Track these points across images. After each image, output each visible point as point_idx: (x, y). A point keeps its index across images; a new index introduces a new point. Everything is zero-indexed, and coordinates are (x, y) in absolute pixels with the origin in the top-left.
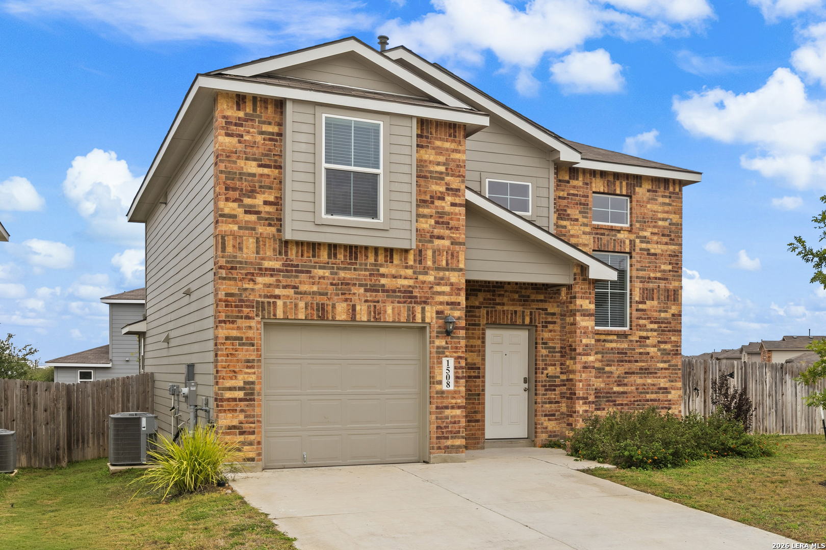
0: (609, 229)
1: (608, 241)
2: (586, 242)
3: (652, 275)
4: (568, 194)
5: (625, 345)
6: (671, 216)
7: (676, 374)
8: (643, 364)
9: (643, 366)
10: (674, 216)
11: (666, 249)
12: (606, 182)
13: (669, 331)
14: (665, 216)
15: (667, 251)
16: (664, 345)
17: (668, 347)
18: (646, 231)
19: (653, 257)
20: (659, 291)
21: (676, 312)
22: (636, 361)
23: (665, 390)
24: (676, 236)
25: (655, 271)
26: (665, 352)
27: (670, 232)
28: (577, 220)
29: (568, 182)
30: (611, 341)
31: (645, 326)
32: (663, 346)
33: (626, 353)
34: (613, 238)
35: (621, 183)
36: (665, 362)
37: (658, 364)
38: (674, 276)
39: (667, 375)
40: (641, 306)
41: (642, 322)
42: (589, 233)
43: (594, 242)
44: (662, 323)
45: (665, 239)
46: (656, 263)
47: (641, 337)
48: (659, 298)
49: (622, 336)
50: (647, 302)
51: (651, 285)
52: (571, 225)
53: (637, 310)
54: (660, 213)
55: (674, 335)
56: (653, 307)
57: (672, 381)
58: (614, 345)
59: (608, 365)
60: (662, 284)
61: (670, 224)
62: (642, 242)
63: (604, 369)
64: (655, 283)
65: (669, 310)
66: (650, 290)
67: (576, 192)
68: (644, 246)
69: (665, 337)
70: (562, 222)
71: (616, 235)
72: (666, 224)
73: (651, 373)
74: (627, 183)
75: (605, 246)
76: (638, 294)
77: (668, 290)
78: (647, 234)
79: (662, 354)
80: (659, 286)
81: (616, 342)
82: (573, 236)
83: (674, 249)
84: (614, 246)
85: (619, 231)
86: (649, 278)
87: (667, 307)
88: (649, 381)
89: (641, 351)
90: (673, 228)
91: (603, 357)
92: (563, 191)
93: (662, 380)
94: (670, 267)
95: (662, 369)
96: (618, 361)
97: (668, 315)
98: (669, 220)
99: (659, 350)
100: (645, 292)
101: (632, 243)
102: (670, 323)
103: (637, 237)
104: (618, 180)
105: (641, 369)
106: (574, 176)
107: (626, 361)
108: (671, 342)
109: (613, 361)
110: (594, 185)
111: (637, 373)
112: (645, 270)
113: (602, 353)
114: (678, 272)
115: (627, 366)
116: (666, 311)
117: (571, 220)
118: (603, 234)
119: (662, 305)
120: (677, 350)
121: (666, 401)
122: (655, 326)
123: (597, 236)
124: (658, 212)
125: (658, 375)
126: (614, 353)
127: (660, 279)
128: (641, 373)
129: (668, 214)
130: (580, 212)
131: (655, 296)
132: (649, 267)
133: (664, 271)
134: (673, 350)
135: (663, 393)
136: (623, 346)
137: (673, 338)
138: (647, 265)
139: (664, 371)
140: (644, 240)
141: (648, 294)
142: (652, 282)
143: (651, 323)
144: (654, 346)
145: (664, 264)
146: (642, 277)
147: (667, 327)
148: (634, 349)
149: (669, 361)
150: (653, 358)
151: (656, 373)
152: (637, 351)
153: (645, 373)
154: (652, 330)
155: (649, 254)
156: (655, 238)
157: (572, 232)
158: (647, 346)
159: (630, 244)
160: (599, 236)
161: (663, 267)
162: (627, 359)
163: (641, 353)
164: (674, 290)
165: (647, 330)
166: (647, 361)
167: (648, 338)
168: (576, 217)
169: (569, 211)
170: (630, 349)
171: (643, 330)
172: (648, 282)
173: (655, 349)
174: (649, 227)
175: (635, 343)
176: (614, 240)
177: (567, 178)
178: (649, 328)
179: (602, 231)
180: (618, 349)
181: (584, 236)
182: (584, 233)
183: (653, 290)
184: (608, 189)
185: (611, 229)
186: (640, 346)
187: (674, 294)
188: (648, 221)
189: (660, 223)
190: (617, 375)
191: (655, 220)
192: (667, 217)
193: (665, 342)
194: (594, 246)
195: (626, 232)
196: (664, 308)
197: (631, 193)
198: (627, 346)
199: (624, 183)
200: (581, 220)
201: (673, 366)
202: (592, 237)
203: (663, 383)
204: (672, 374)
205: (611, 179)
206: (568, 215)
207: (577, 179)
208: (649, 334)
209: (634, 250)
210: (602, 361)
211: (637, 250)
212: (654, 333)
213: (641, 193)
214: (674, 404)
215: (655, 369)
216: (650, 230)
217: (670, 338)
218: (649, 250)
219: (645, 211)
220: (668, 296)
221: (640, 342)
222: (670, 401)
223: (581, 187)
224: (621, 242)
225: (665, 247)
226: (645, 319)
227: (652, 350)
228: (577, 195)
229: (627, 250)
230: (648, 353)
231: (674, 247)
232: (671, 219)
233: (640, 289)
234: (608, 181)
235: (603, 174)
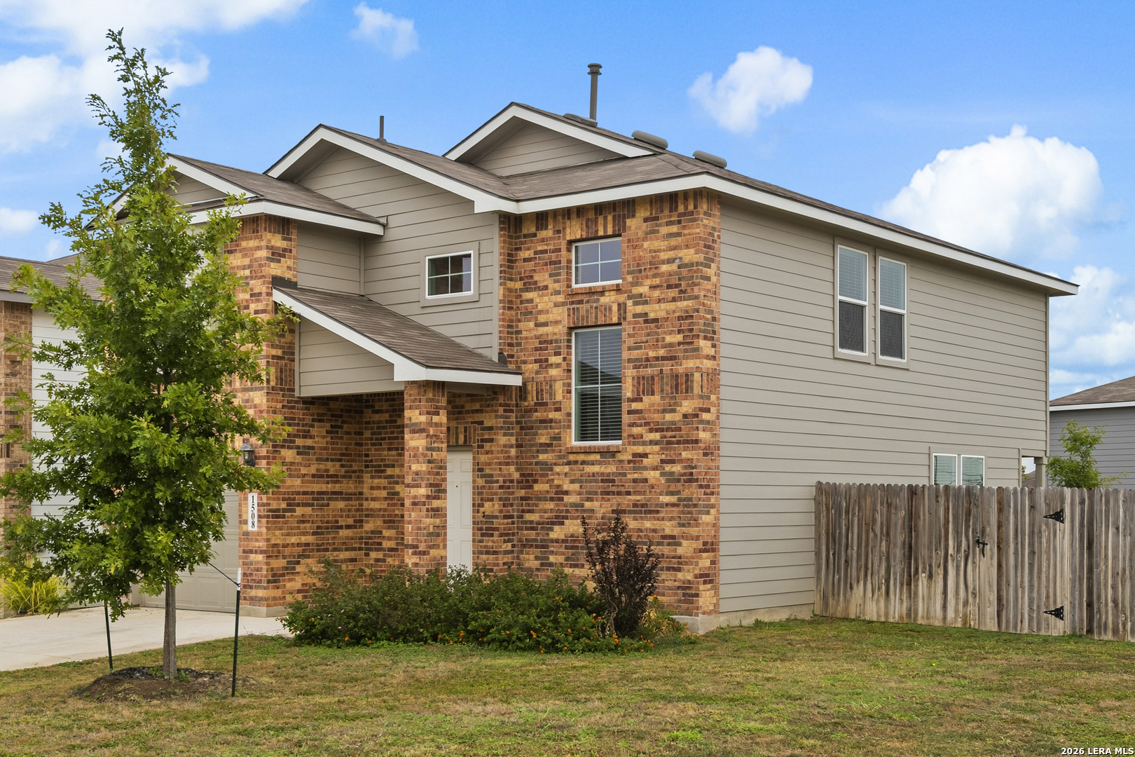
0: (589, 293)
1: (587, 311)
2: (559, 318)
3: (652, 354)
4: (536, 253)
5: (611, 469)
6: (682, 253)
7: (690, 513)
8: (638, 498)
9: (638, 501)
10: (686, 251)
11: (673, 308)
12: (584, 222)
13: (679, 442)
14: (671, 254)
15: (674, 312)
16: (670, 465)
17: (677, 468)
18: (641, 285)
19: (653, 325)
20: (662, 378)
21: (690, 411)
22: (628, 493)
23: (673, 540)
24: (688, 285)
25: (656, 347)
26: (672, 478)
27: (680, 279)
28: (546, 287)
29: (535, 235)
30: (593, 463)
31: (642, 436)
32: (668, 468)
33: (613, 481)
34: (595, 305)
35: (605, 218)
36: (672, 493)
37: (661, 497)
38: (686, 351)
39: (675, 515)
40: (635, 406)
41: (636, 430)
42: (563, 304)
43: (569, 315)
44: (668, 429)
45: (673, 293)
46: (657, 334)
47: (635, 455)
48: (662, 391)
49: (608, 454)
50: (644, 398)
51: (649, 371)
52: (539, 296)
53: (630, 412)
54: (664, 251)
55: (685, 449)
56: (652, 405)
57: (683, 525)
58: (596, 469)
59: (588, 499)
60: (667, 367)
61: (679, 267)
62: (636, 304)
63: (582, 505)
64: (655, 366)
65: (678, 408)
66: (648, 378)
67: (546, 247)
68: (639, 309)
69: (672, 452)
70: (527, 294)
71: (598, 300)
72: (674, 267)
73: (650, 512)
74: (614, 218)
75: (583, 320)
76: (631, 387)
77: (677, 376)
78: (643, 289)
79: (668, 481)
80: (661, 370)
81: (599, 463)
82: (540, 312)
83: (687, 306)
84: (596, 318)
85: (602, 293)
86: (647, 360)
87: (676, 404)
88: (648, 524)
89: (636, 476)
90: (684, 271)
91: (581, 487)
92: (529, 249)
93: (668, 523)
94: (679, 338)
95: (667, 505)
96: (602, 493)
97: (677, 417)
98: (677, 261)
99: (662, 474)
100: (641, 382)
101: (623, 307)
102: (680, 429)
103: (629, 298)
104: (601, 214)
105: (635, 505)
106: (542, 224)
107: (613, 493)
108: (681, 461)
109: (596, 493)
110: (568, 231)
111: (630, 512)
112: (640, 348)
113: (580, 481)
114: (692, 343)
115: (615, 500)
116: (673, 411)
117: (539, 289)
118: (580, 302)
119: (667, 400)
120: (691, 474)
121: (673, 558)
122: (656, 436)
123: (572, 307)
124: (659, 251)
125: (661, 515)
126: (596, 481)
127: (663, 358)
128: (634, 512)
129: (676, 251)
130: (551, 275)
131: (657, 388)
132: (647, 342)
133: (671, 345)
134: (685, 474)
135: (669, 544)
136: (609, 470)
137: (685, 455)
138: (644, 339)
139: (670, 509)
140: (640, 300)
141: (645, 386)
142: (651, 366)
143: (651, 431)
144: (655, 468)
145: (670, 334)
146: (636, 360)
147: (675, 437)
148: (625, 475)
149: (678, 493)
150: (653, 487)
151: (658, 512)
152: (629, 476)
153: (641, 512)
154: (652, 442)
155: (646, 321)
156: (656, 293)
157: (540, 307)
158: (645, 468)
159: (619, 310)
160: (575, 306)
161: (669, 339)
162: (614, 489)
163: (635, 481)
164: (687, 375)
165: (644, 443)
166: (644, 493)
167: (645, 455)
168: (545, 284)
169: (536, 278)
170: (620, 474)
171: (638, 444)
172: (646, 367)
173: (657, 473)
174: (647, 277)
175: (626, 465)
176: (596, 308)
177: (533, 230)
178: (647, 439)
179: (579, 298)
180: (603, 474)
181: (555, 310)
182: (556, 305)
183: (653, 378)
184: (587, 232)
185: (591, 292)
186: (634, 469)
187: (687, 381)
188: (645, 269)
189: (664, 268)
190: (601, 515)
191: (655, 264)
192: (674, 256)
193: (672, 462)
194: (569, 322)
195: (612, 293)
196: (670, 406)
197: (619, 230)
198: (615, 470)
199: (610, 218)
200: (553, 286)
201: (685, 500)
202: (565, 308)
203: (669, 528)
204: (683, 512)
205: (591, 215)
206: (536, 283)
207: (546, 228)
208: (648, 449)
209: (625, 319)
210: (580, 494)
211: (629, 317)
212: (654, 447)
213: (633, 228)
214: (686, 563)
215: (657, 505)
216: (648, 282)
217: (680, 454)
218: (646, 314)
219: (641, 254)
220: (677, 385)
221: (634, 462)
222: (680, 557)
223: (551, 239)
224: (605, 309)
225: (671, 306)
226: (641, 426)
227: (653, 475)
228: (545, 252)
229: (615, 320)
230: (646, 480)
231: (685, 303)
232: (681, 258)
233: (633, 378)
234: (588, 220)
235: (580, 211)
